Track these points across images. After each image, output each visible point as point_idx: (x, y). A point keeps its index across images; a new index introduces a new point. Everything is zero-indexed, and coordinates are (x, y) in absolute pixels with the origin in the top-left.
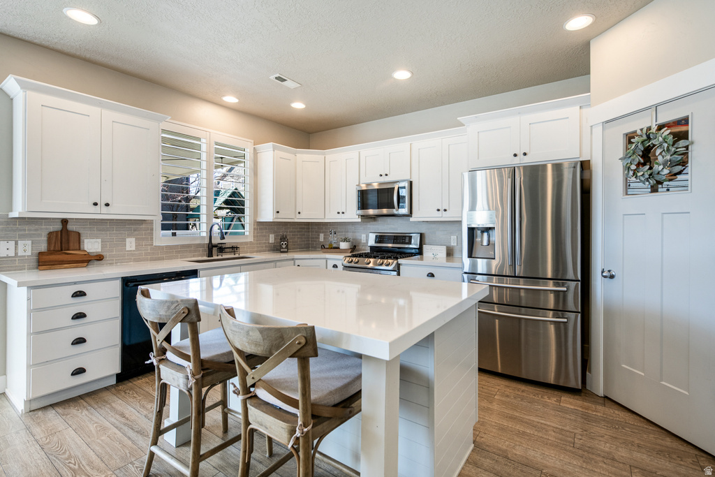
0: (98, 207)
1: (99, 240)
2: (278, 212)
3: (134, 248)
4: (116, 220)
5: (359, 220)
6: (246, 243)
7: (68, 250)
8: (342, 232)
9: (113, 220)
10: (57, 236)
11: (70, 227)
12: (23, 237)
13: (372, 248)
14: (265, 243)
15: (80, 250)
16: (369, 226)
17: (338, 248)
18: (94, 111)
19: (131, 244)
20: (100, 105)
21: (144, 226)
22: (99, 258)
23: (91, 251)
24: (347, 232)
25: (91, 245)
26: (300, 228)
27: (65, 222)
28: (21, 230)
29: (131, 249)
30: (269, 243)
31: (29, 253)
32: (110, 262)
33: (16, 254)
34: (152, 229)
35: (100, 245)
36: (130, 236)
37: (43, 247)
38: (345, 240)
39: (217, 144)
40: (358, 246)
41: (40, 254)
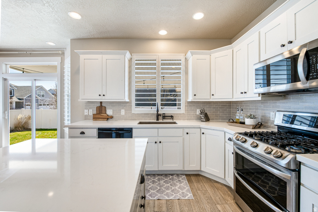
0: (101, 96)
1: (112, 110)
2: (195, 95)
3: (124, 114)
4: (118, 102)
5: (260, 98)
6: (180, 114)
7: (102, 114)
8: (253, 109)
9: (117, 102)
10: (98, 108)
11: (103, 105)
12: (90, 108)
13: (279, 127)
14: (193, 115)
15: (105, 113)
16: (277, 104)
17: (244, 123)
18: (99, 56)
19: (123, 112)
20: (101, 53)
21: (128, 104)
22: (112, 117)
23: (109, 114)
24: (257, 109)
25: (109, 112)
26: (222, 106)
27: (101, 103)
28: (90, 106)
29: (123, 114)
30: (196, 115)
31: (91, 114)
32: (116, 119)
33: (88, 114)
34: (131, 106)
35: (112, 112)
36: (123, 108)
37: (95, 112)
38: (251, 117)
39: (162, 60)
40: (266, 123)
41: (94, 114)
